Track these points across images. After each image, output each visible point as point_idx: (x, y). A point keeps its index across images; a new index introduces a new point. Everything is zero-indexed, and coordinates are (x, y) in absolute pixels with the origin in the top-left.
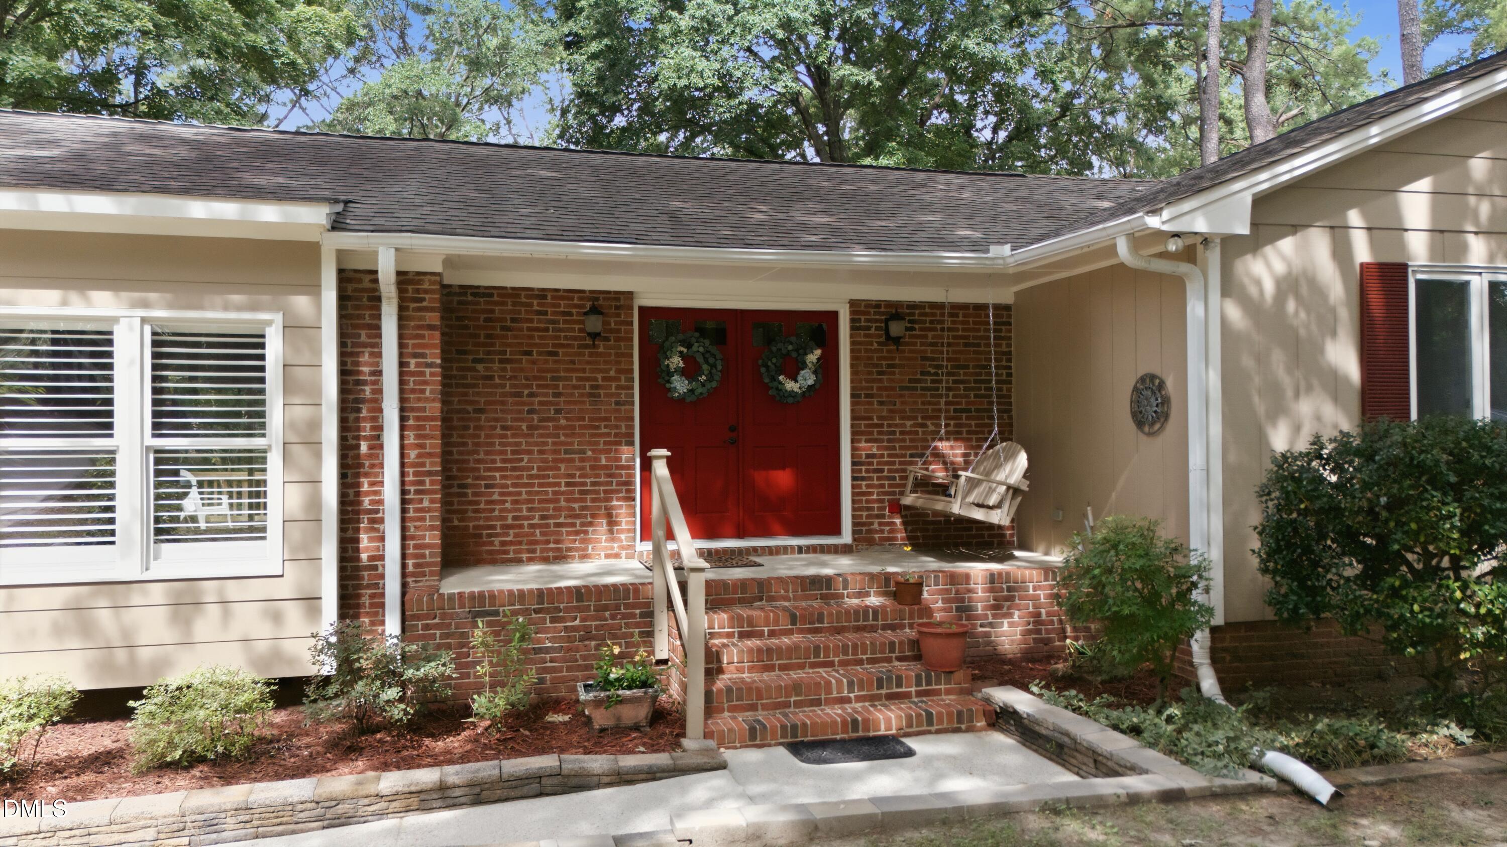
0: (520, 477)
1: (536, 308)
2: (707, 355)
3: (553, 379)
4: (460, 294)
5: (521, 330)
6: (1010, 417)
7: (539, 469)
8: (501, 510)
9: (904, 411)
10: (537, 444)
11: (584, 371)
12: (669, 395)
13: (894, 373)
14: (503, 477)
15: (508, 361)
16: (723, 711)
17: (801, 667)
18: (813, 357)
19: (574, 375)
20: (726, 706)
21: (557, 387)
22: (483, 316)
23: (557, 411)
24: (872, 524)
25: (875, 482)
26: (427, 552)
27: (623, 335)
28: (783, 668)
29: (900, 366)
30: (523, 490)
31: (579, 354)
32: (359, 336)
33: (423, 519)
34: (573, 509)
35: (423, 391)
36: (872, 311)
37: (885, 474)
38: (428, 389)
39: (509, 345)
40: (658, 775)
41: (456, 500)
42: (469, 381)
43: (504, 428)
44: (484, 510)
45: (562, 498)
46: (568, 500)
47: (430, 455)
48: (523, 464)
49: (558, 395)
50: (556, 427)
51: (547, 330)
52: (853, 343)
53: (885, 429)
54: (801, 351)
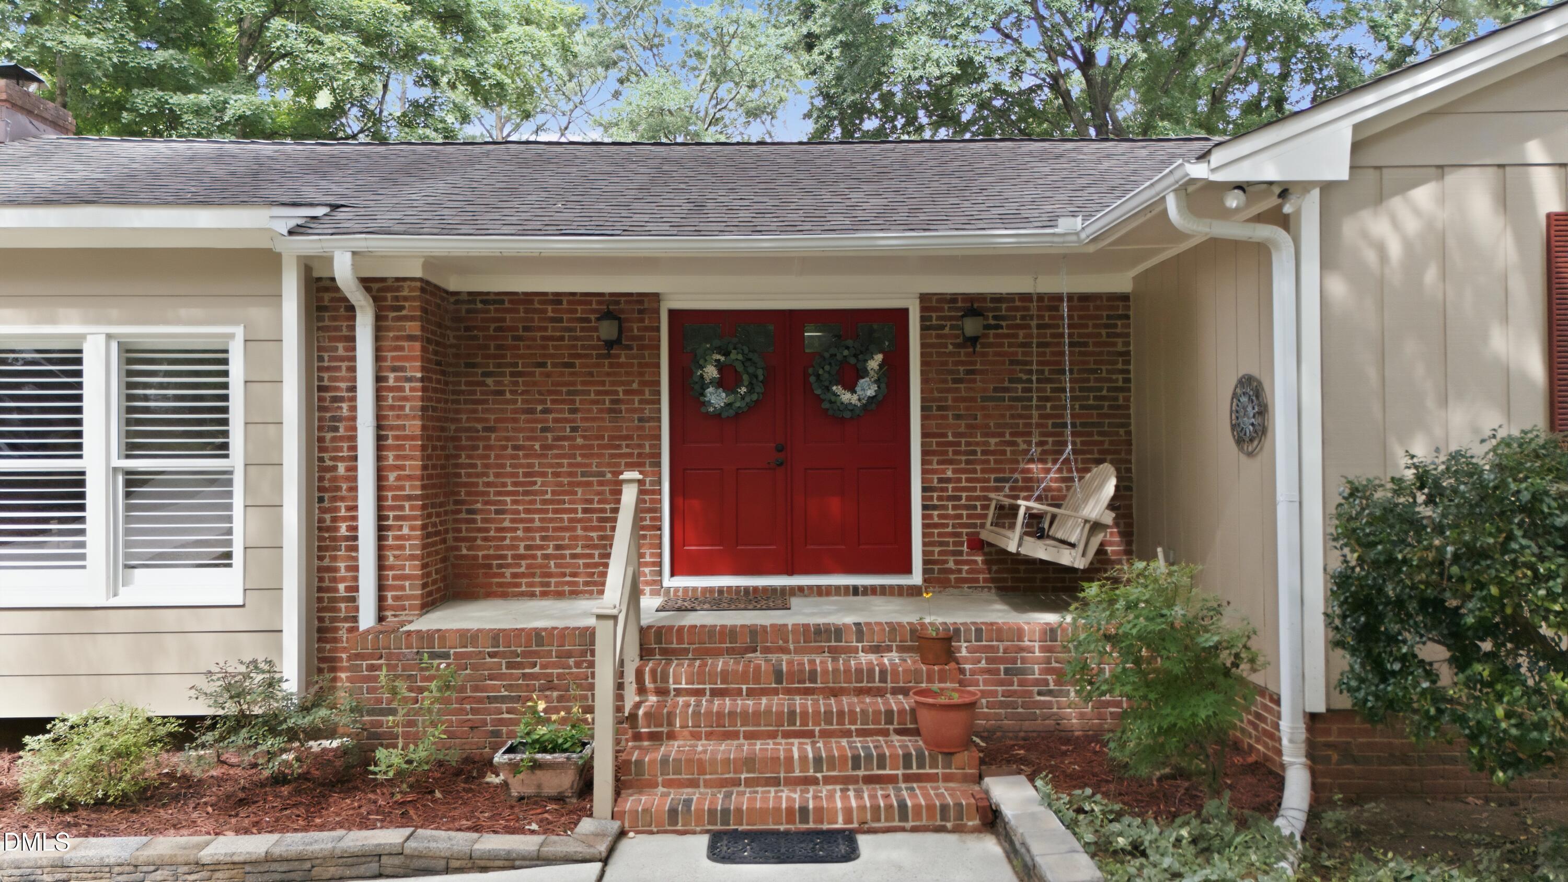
0: (533, 502)
1: (550, 314)
2: (748, 364)
3: (569, 393)
4: (469, 302)
5: (534, 339)
6: (1129, 433)
7: (553, 493)
8: (512, 539)
9: (987, 426)
10: (551, 466)
11: (603, 383)
12: (703, 410)
13: (974, 381)
14: (515, 502)
15: (520, 374)
16: (655, 785)
17: (773, 735)
18: (874, 363)
19: (592, 389)
20: (660, 779)
21: (573, 402)
22: (493, 326)
23: (574, 429)
24: (946, 562)
25: (950, 512)
26: (407, 584)
27: (647, 342)
28: (750, 736)
29: (981, 372)
30: (536, 516)
31: (598, 365)
32: (336, 349)
33: (402, 548)
34: (591, 539)
35: (402, 408)
36: (946, 306)
37: (963, 502)
38: (408, 405)
39: (521, 357)
40: (517, 863)
41: (464, 526)
42: (478, 396)
43: (515, 448)
44: (494, 538)
45: (579, 525)
46: (585, 529)
47: (410, 478)
48: (536, 487)
49: (573, 411)
50: (572, 447)
51: (562, 338)
52: (923, 346)
53: (963, 448)
54: (861, 357)
